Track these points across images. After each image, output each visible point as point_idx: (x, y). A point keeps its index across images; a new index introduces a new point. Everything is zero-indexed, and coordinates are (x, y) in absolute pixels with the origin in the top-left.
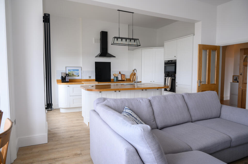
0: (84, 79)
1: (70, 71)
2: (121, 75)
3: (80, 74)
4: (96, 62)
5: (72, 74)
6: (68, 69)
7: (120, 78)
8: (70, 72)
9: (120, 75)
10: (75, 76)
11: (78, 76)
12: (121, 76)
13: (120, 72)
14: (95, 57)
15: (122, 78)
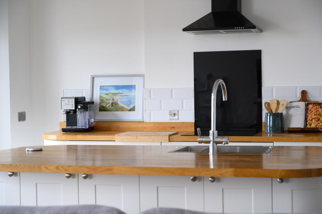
0: (152, 121)
1: (106, 92)
2: (307, 105)
3: (138, 104)
4: (195, 54)
5: (112, 104)
6: (99, 82)
7: (297, 122)
8: (105, 96)
9: (302, 105)
10: (122, 109)
11: (130, 110)
12: (307, 110)
13: (304, 93)
14: (185, 30)
15: (309, 118)
